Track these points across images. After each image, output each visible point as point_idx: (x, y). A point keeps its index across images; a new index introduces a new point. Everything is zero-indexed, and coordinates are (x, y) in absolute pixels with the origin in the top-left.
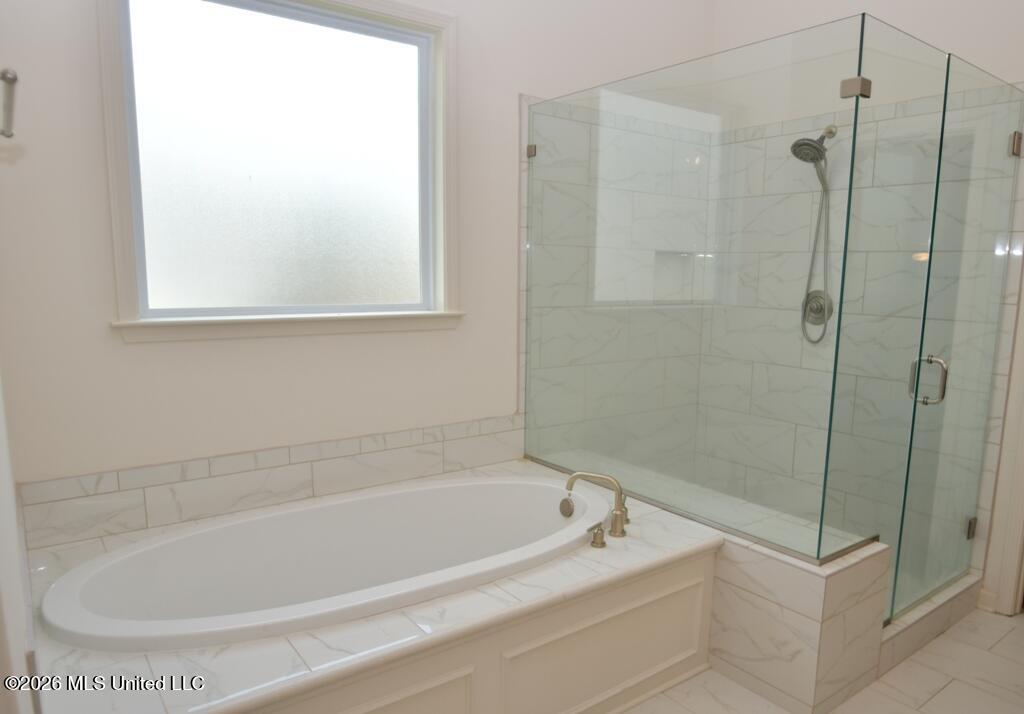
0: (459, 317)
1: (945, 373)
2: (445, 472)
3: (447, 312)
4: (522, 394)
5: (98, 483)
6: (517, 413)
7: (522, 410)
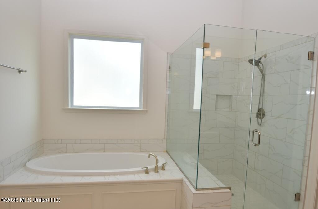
0: (147, 111)
1: (260, 136)
2: (141, 151)
3: (144, 110)
4: (166, 134)
5: (58, 141)
6: (164, 138)
7: (166, 138)
